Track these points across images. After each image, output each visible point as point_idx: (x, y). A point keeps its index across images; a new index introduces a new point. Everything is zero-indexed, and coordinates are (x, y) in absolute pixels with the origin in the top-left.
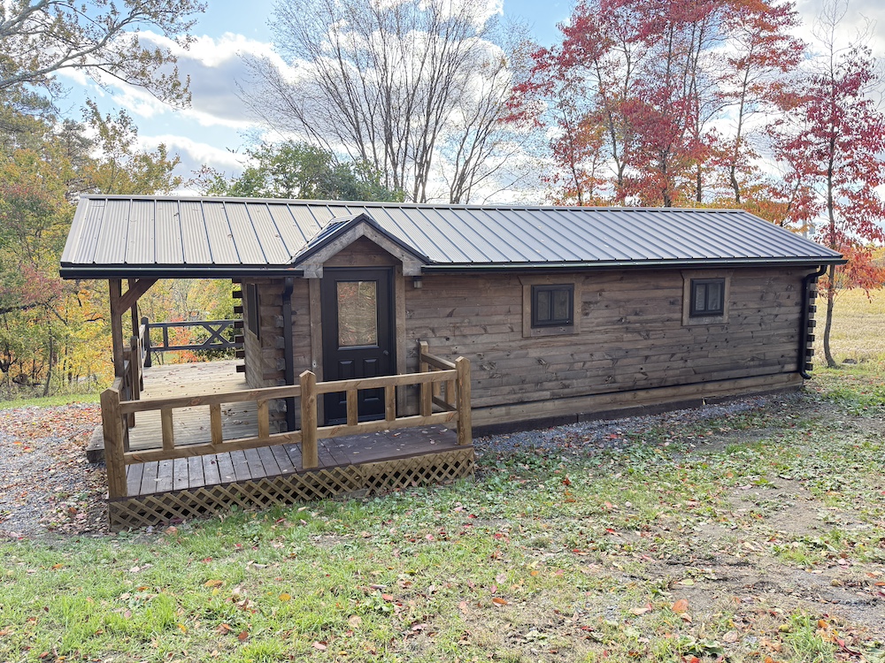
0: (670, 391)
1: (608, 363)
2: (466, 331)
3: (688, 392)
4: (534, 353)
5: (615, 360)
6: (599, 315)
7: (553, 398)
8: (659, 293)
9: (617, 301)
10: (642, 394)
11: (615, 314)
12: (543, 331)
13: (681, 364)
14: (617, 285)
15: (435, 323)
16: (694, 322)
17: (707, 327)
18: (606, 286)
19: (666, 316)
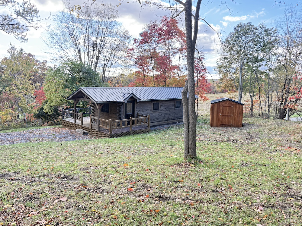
0: (173, 120)
1: (164, 116)
2: (144, 111)
3: (175, 121)
4: (153, 114)
5: (165, 115)
6: (163, 108)
7: (156, 122)
8: (171, 104)
9: (165, 105)
10: (168, 121)
11: (165, 107)
12: (155, 111)
13: (174, 116)
14: (165, 103)
15: (140, 109)
16: (176, 109)
17: (178, 109)
18: (164, 103)
19: (172, 108)
